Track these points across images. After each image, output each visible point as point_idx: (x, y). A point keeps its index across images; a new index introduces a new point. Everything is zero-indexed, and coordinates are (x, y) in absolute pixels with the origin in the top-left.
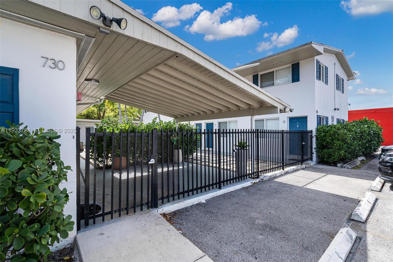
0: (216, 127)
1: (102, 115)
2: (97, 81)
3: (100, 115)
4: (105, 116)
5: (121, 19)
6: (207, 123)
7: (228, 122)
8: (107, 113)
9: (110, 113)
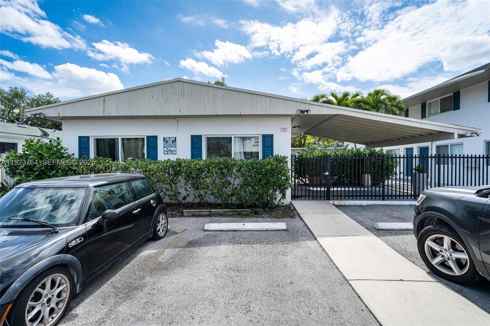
0: (433, 152)
1: (303, 142)
2: (299, 127)
3: (301, 143)
4: (306, 143)
5: (308, 110)
6: (420, 148)
7: (451, 145)
8: (307, 140)
9: (311, 140)
